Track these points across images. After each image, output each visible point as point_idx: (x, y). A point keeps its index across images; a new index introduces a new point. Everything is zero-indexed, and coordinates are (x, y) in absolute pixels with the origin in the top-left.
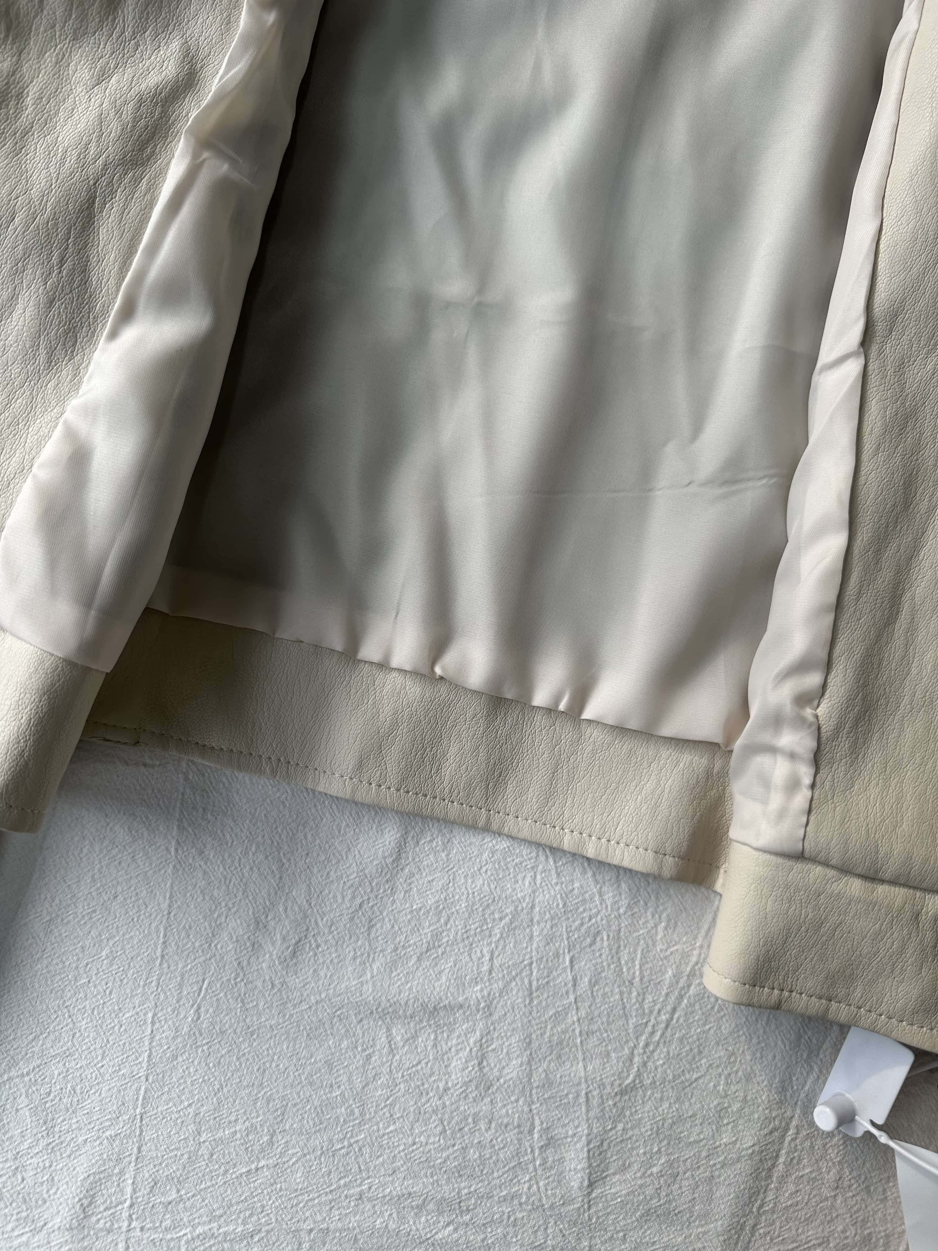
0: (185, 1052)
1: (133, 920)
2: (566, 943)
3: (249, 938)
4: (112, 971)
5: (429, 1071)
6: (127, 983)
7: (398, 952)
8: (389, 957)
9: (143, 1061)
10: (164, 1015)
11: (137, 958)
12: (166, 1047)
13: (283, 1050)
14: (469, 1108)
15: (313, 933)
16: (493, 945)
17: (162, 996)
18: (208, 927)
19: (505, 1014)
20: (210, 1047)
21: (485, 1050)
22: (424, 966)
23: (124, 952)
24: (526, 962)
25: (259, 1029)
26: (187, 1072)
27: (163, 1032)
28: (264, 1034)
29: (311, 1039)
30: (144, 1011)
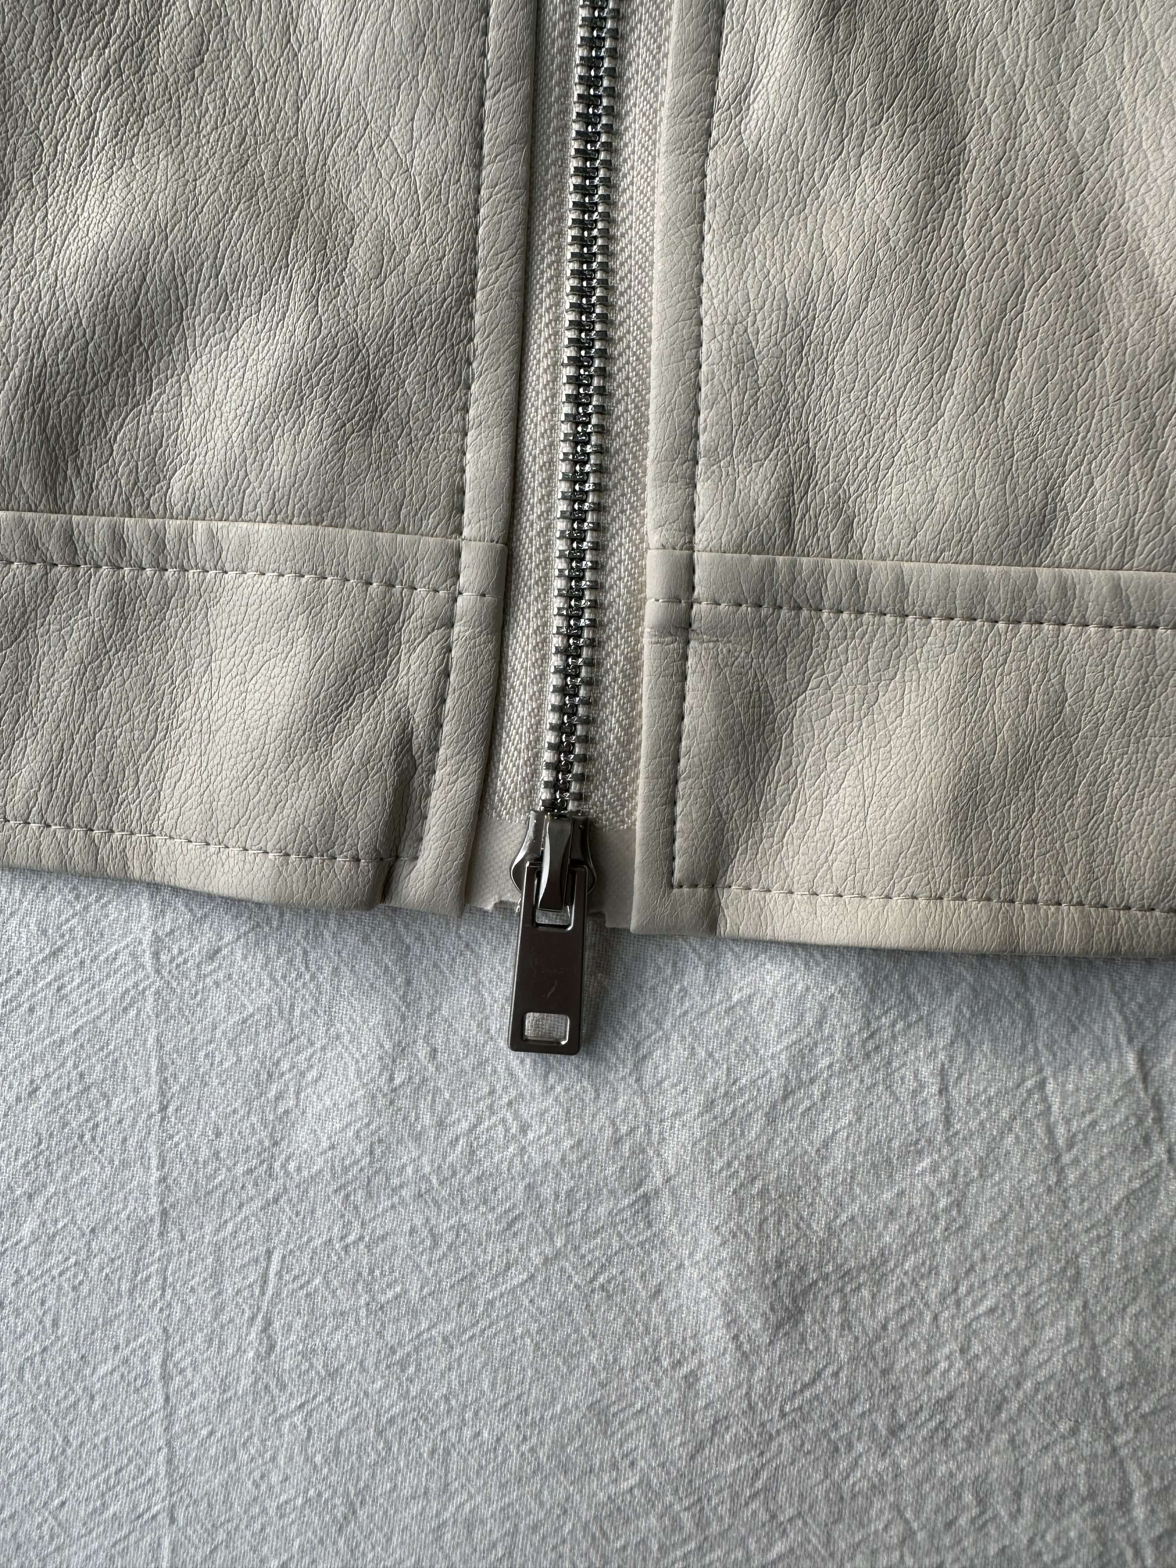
0: (251, 1437)
1: (81, 1137)
2: (1119, 1019)
3: (357, 1133)
4: (49, 1270)
5: (845, 1392)
6: (90, 1293)
7: (717, 1110)
8: (697, 1125)
9: (157, 1474)
10: (189, 1353)
11: (104, 1227)
12: (204, 1432)
13: (483, 1393)
14: (959, 1468)
15: (505, 1100)
16: (942, 1056)
17: (178, 1311)
18: (258, 1126)
19: (1005, 1216)
20: (310, 1414)
21: (970, 1315)
22: (785, 1135)
23: (73, 1221)
24: (1029, 1084)
25: (417, 1350)
26: (263, 1487)
27: (193, 1395)
28: (432, 1361)
29: (544, 1356)
30: (140, 1353)
